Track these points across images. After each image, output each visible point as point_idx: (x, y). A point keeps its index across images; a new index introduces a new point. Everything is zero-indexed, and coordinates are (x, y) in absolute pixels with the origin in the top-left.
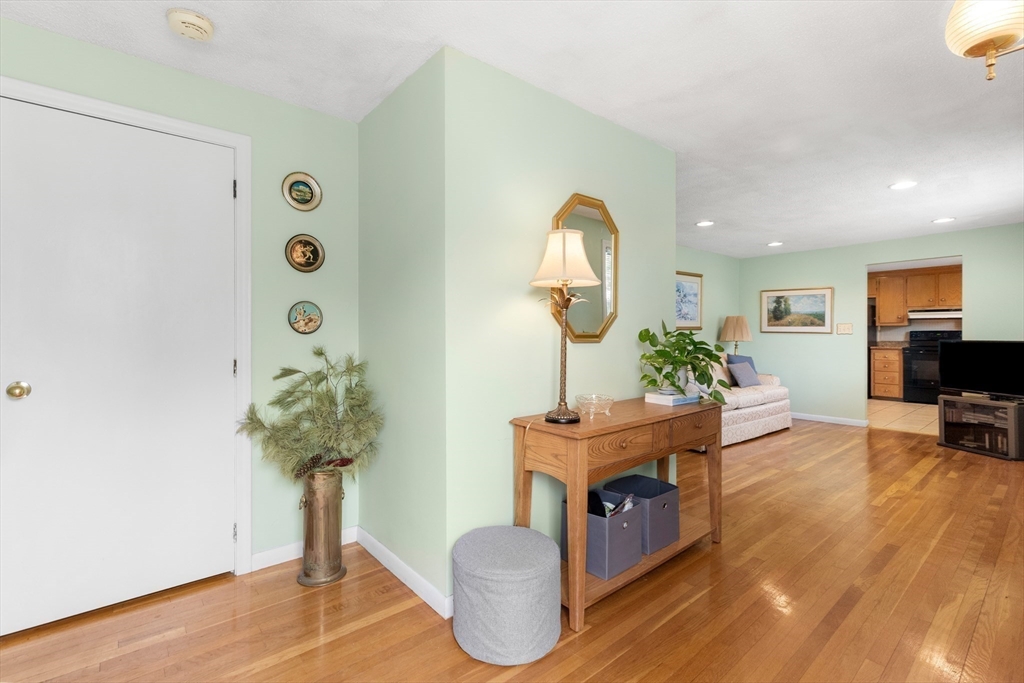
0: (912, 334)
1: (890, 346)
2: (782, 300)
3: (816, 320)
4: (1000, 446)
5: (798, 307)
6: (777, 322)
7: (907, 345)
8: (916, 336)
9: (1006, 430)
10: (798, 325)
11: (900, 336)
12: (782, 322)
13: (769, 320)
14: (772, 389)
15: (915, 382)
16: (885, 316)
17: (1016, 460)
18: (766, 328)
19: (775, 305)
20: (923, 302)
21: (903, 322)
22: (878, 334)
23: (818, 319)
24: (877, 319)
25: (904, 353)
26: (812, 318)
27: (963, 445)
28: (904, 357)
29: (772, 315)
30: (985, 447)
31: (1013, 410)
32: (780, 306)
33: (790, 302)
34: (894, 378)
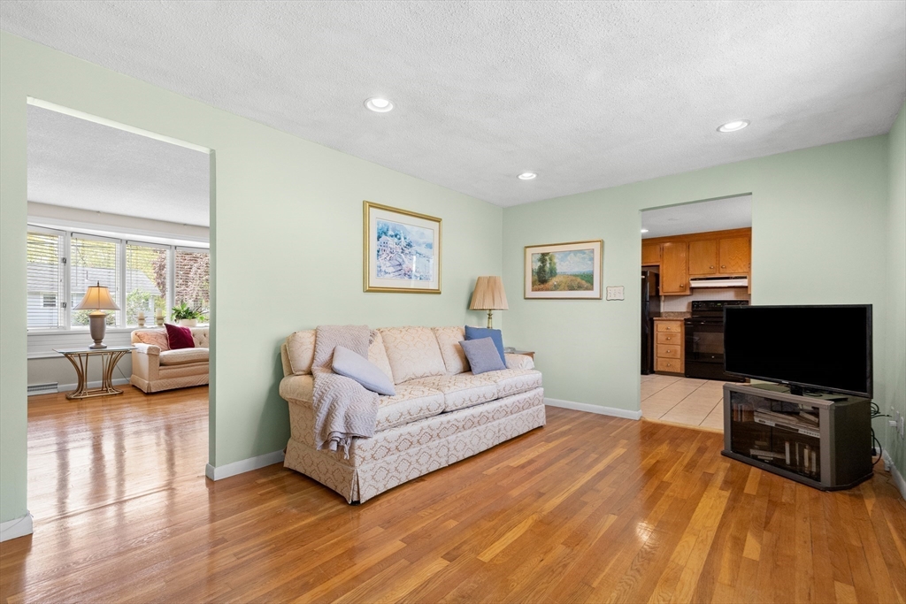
0: (695, 305)
1: (671, 317)
2: (547, 258)
3: (584, 282)
4: (807, 464)
5: (565, 266)
6: (542, 286)
7: (689, 316)
8: (698, 306)
9: (818, 440)
10: (564, 290)
11: (682, 306)
12: (546, 285)
13: (533, 283)
14: (521, 373)
15: (697, 355)
16: (669, 284)
17: (832, 489)
18: (530, 294)
19: (539, 264)
20: (704, 269)
21: (685, 291)
22: (662, 304)
23: (585, 281)
24: (660, 288)
25: (685, 324)
26: (579, 280)
27: (755, 457)
28: (686, 328)
29: (536, 277)
30: (784, 460)
31: (828, 412)
32: (544, 266)
33: (555, 260)
34: (676, 351)
